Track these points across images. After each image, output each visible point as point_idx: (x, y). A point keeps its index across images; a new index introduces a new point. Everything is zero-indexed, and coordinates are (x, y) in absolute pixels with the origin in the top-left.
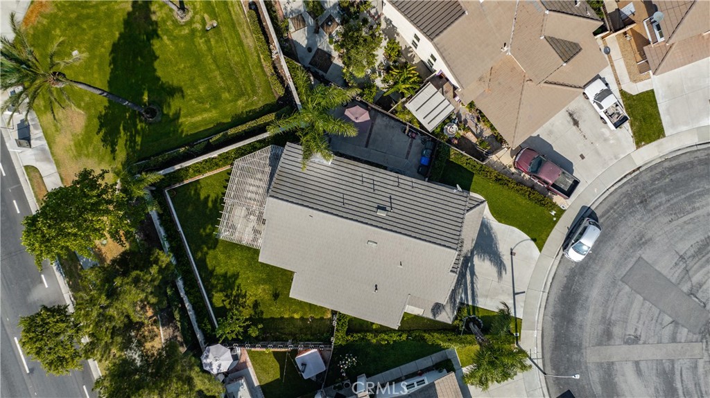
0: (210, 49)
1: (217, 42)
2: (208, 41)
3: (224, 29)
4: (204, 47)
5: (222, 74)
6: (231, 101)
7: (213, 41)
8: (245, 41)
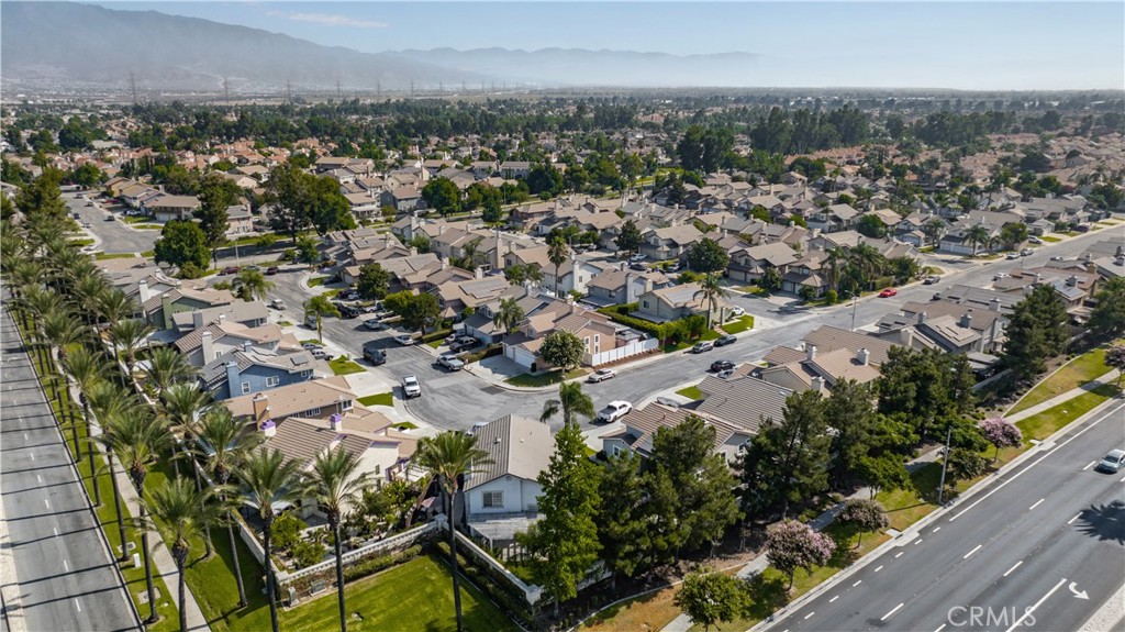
0: (383, 611)
1: (375, 608)
2: (375, 615)
3: (361, 605)
4: (381, 617)
5: (407, 598)
6: (434, 585)
7: (375, 611)
8: (372, 586)
